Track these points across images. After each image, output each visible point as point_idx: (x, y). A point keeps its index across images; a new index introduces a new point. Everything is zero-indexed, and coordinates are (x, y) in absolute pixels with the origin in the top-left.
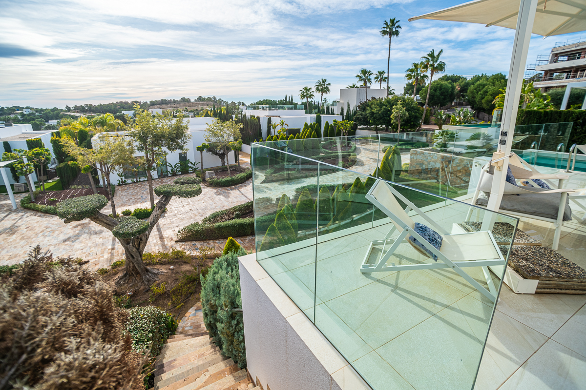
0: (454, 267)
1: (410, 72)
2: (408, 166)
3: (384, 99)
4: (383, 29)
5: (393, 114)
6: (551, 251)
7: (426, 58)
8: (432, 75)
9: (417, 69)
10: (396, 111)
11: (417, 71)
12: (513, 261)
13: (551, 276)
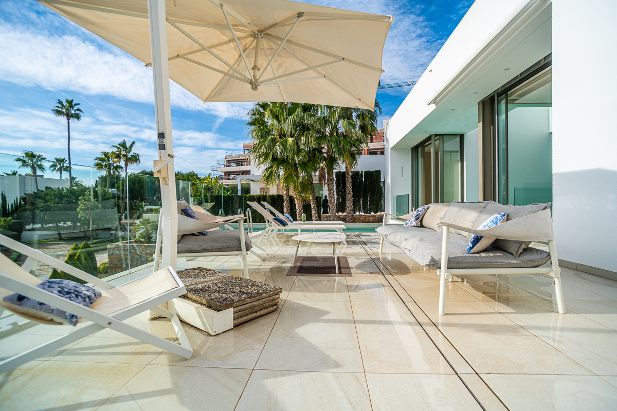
0: (110, 323)
1: (99, 162)
2: (107, 265)
3: (65, 189)
4: (57, 108)
5: (80, 207)
6: (241, 279)
7: (118, 147)
8: (126, 166)
9: (109, 158)
10: (84, 203)
11: (109, 161)
12: (204, 297)
13: (243, 298)
